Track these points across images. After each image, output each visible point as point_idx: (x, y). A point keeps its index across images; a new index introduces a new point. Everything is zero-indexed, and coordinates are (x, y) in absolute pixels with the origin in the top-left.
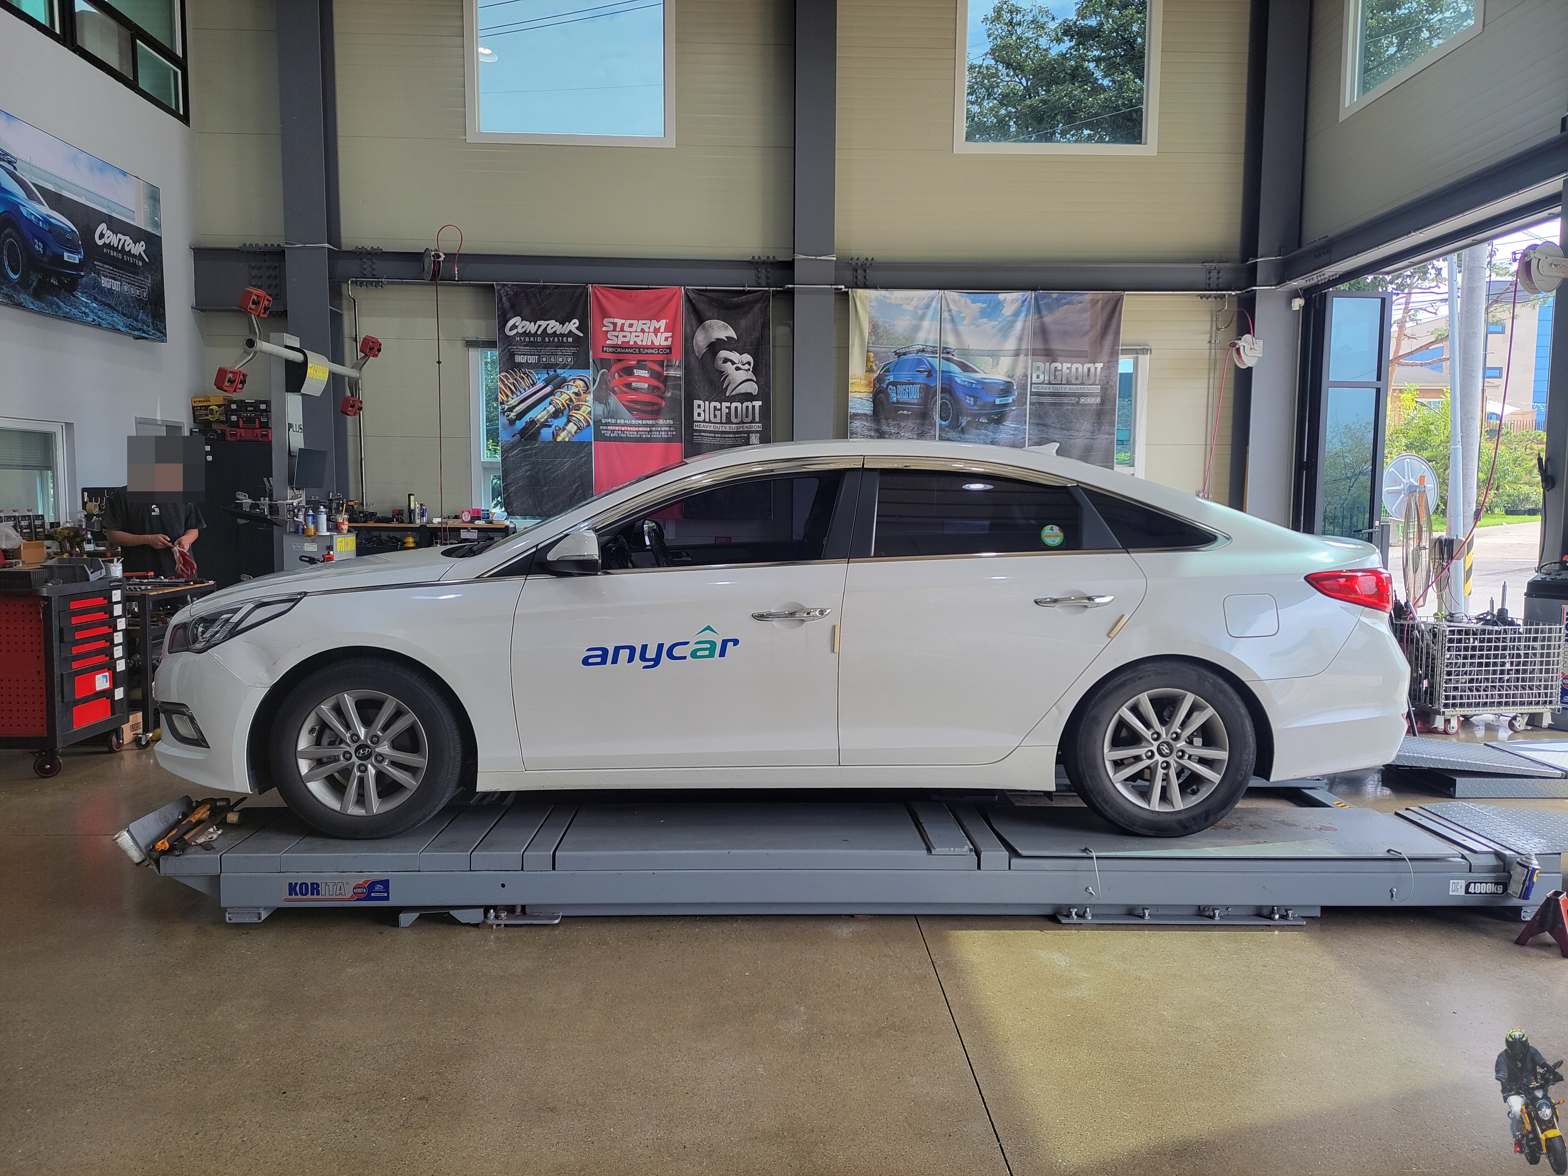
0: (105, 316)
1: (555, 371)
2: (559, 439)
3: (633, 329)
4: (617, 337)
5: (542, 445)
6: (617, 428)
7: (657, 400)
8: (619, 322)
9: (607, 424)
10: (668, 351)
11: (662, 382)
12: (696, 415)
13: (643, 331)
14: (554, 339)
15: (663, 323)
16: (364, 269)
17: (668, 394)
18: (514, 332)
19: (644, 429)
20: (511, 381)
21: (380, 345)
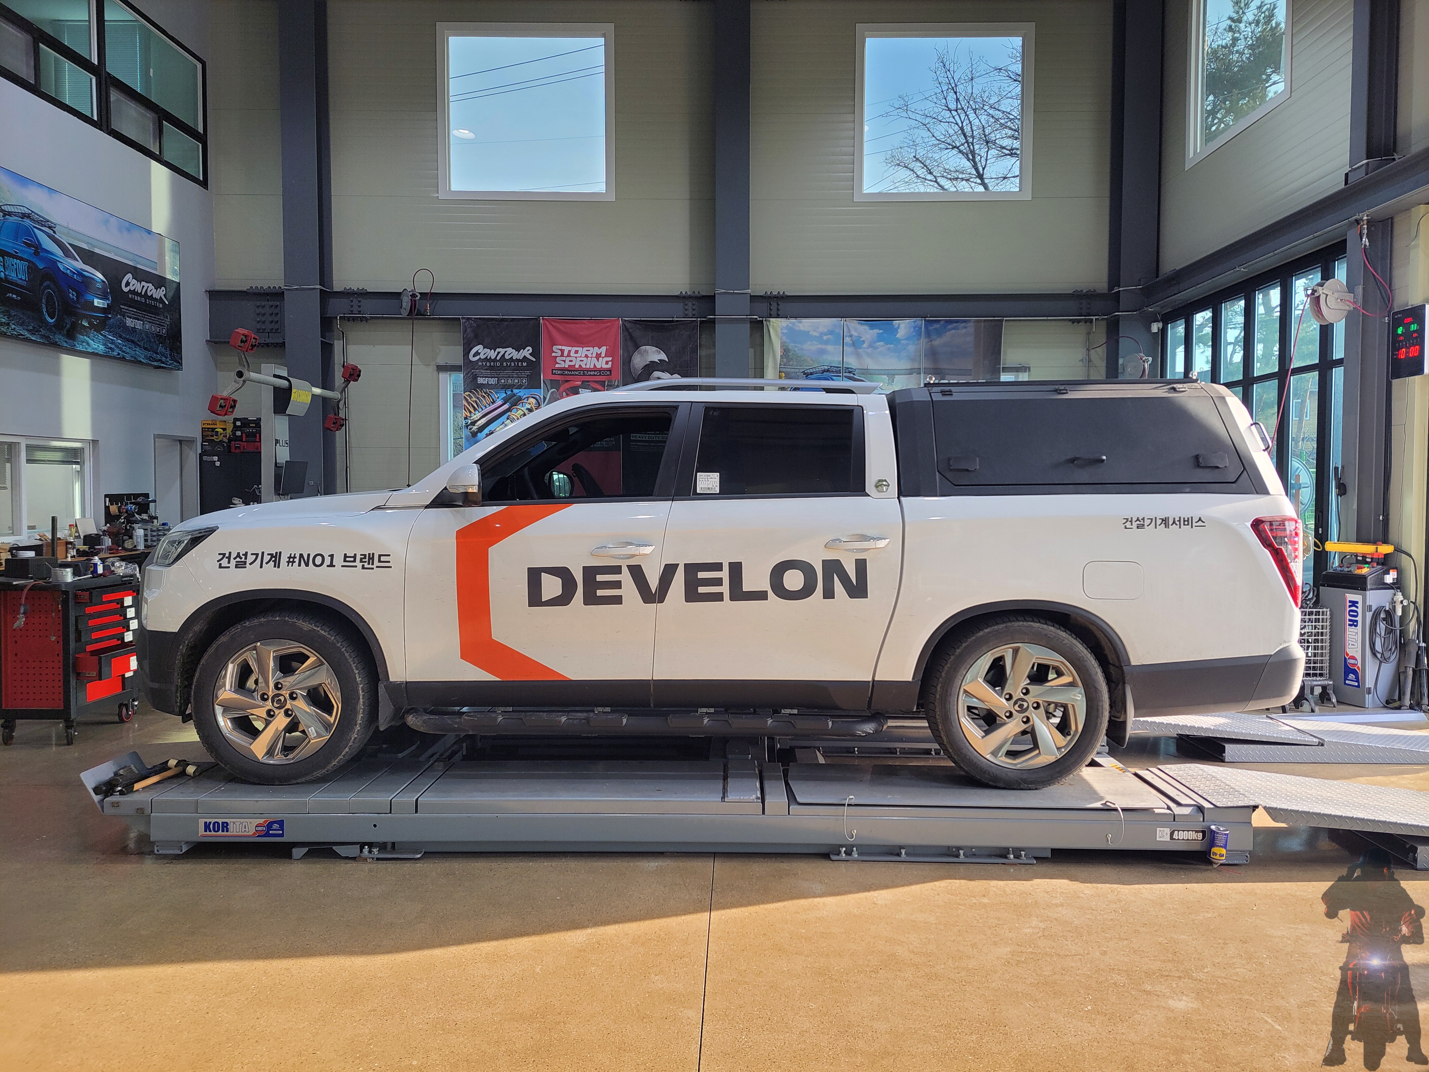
0: (128, 350)
1: (512, 391)
3: (578, 355)
4: (564, 361)
8: (566, 349)
10: (608, 373)
13: (586, 356)
14: (510, 364)
15: (604, 349)
16: (352, 306)
18: (477, 358)
20: (474, 399)
21: (360, 371)
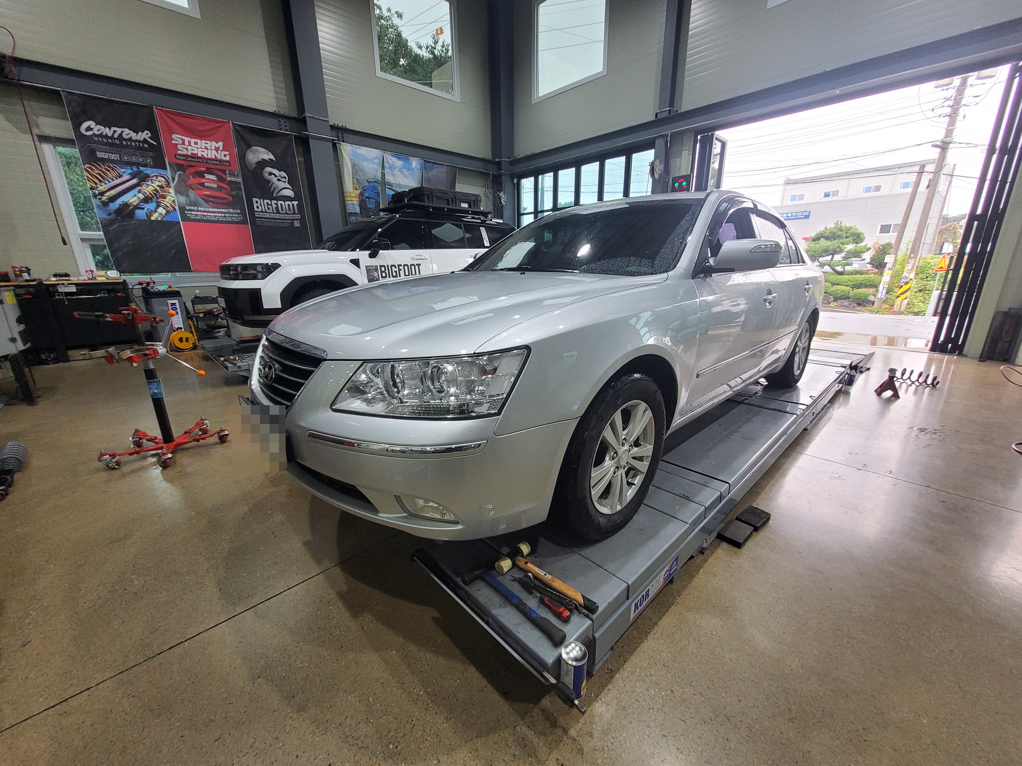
1: (139, 168)
2: (153, 218)
3: (199, 146)
4: (187, 149)
5: (139, 222)
6: (199, 213)
7: (225, 196)
8: (186, 139)
9: (190, 210)
10: (227, 164)
11: (227, 184)
12: (255, 207)
13: (206, 148)
14: (131, 144)
15: (220, 144)
17: (234, 193)
18: (90, 133)
19: (220, 215)
20: (97, 171)
